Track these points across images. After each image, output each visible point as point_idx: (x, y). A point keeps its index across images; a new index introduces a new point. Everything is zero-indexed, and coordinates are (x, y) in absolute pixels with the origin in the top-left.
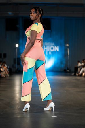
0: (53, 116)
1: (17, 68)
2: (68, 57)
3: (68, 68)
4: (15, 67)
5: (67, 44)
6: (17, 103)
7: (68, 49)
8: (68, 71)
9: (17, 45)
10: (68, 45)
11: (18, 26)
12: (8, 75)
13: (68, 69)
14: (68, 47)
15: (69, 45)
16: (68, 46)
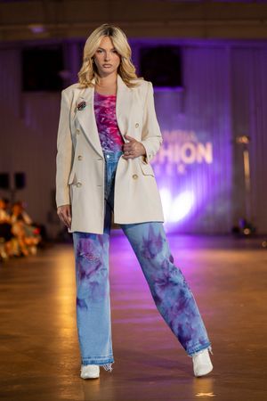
2: (248, 181)
3: (245, 222)
5: (242, 135)
7: (246, 155)
8: (247, 232)
10: (244, 140)
11: (65, 74)
12: (34, 250)
13: (246, 225)
14: (245, 147)
15: (249, 138)
16: (244, 144)
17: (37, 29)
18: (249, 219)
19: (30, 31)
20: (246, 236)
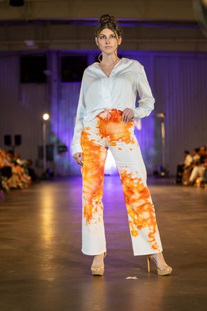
0: (129, 278)
1: (45, 168)
2: (163, 142)
3: (161, 168)
4: (42, 167)
5: (160, 113)
6: (47, 247)
7: (163, 125)
8: (163, 174)
9: (46, 117)
10: (162, 115)
11: (47, 72)
13: (162, 170)
14: (162, 120)
15: (165, 114)
16: (162, 118)
17: (30, 43)
18: (164, 166)
19: (25, 44)
20: (162, 177)
